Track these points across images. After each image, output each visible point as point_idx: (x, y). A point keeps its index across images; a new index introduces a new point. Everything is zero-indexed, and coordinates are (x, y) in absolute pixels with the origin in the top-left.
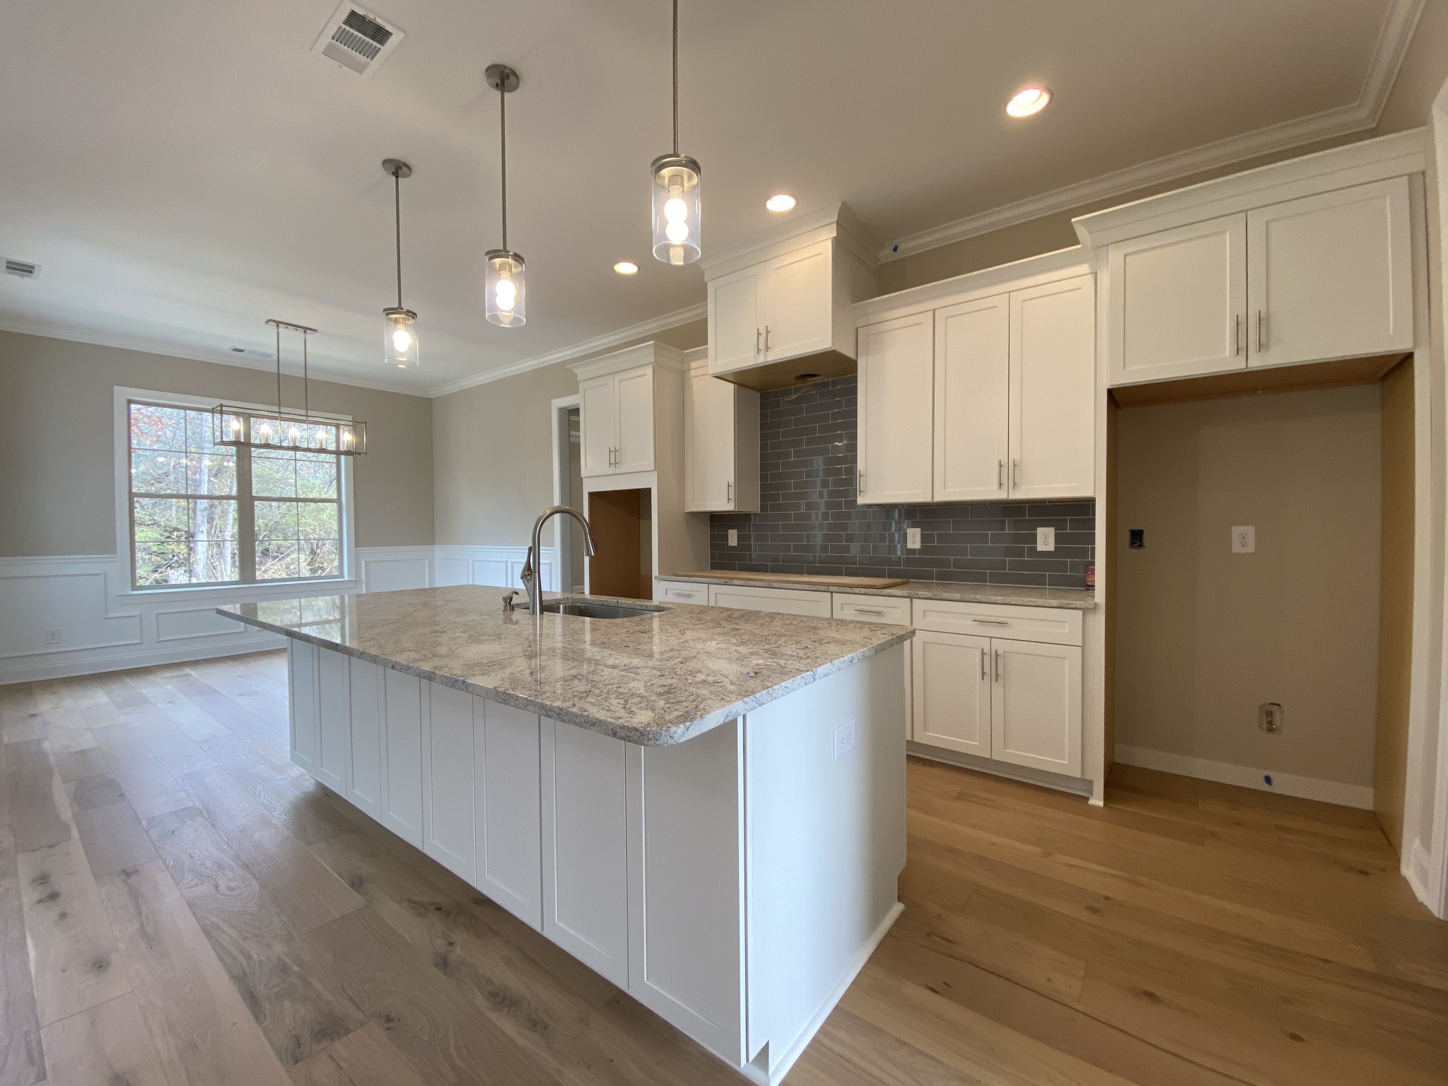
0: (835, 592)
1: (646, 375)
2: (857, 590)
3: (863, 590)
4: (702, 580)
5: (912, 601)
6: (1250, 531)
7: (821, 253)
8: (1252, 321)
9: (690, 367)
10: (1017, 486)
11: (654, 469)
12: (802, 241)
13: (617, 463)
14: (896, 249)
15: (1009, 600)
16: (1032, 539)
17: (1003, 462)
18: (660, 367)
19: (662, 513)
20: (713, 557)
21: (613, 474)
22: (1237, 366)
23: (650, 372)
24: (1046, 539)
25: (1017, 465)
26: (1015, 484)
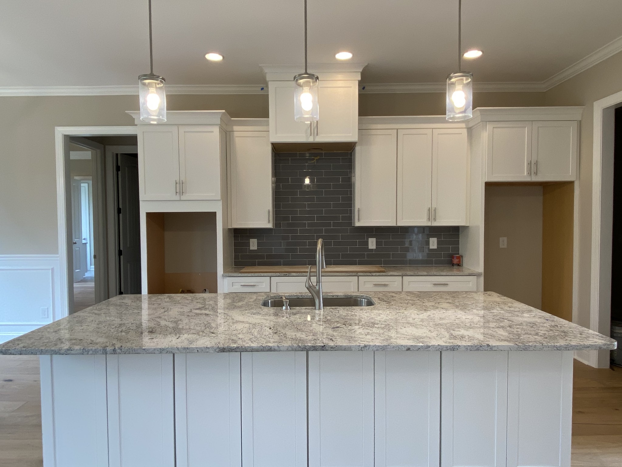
0: (360, 276)
1: (213, 132)
2: (374, 274)
3: (378, 274)
4: (265, 274)
5: (402, 278)
6: (505, 239)
7: (351, 87)
8: (533, 163)
9: (233, 129)
10: (435, 220)
11: (220, 199)
12: (340, 77)
13: (183, 193)
14: (364, 88)
15: (448, 274)
16: (428, 243)
17: (429, 208)
18: (221, 128)
19: (223, 229)
20: (236, 257)
21: (179, 200)
22: (528, 179)
23: (216, 130)
24: (433, 243)
25: (435, 210)
26: (434, 219)
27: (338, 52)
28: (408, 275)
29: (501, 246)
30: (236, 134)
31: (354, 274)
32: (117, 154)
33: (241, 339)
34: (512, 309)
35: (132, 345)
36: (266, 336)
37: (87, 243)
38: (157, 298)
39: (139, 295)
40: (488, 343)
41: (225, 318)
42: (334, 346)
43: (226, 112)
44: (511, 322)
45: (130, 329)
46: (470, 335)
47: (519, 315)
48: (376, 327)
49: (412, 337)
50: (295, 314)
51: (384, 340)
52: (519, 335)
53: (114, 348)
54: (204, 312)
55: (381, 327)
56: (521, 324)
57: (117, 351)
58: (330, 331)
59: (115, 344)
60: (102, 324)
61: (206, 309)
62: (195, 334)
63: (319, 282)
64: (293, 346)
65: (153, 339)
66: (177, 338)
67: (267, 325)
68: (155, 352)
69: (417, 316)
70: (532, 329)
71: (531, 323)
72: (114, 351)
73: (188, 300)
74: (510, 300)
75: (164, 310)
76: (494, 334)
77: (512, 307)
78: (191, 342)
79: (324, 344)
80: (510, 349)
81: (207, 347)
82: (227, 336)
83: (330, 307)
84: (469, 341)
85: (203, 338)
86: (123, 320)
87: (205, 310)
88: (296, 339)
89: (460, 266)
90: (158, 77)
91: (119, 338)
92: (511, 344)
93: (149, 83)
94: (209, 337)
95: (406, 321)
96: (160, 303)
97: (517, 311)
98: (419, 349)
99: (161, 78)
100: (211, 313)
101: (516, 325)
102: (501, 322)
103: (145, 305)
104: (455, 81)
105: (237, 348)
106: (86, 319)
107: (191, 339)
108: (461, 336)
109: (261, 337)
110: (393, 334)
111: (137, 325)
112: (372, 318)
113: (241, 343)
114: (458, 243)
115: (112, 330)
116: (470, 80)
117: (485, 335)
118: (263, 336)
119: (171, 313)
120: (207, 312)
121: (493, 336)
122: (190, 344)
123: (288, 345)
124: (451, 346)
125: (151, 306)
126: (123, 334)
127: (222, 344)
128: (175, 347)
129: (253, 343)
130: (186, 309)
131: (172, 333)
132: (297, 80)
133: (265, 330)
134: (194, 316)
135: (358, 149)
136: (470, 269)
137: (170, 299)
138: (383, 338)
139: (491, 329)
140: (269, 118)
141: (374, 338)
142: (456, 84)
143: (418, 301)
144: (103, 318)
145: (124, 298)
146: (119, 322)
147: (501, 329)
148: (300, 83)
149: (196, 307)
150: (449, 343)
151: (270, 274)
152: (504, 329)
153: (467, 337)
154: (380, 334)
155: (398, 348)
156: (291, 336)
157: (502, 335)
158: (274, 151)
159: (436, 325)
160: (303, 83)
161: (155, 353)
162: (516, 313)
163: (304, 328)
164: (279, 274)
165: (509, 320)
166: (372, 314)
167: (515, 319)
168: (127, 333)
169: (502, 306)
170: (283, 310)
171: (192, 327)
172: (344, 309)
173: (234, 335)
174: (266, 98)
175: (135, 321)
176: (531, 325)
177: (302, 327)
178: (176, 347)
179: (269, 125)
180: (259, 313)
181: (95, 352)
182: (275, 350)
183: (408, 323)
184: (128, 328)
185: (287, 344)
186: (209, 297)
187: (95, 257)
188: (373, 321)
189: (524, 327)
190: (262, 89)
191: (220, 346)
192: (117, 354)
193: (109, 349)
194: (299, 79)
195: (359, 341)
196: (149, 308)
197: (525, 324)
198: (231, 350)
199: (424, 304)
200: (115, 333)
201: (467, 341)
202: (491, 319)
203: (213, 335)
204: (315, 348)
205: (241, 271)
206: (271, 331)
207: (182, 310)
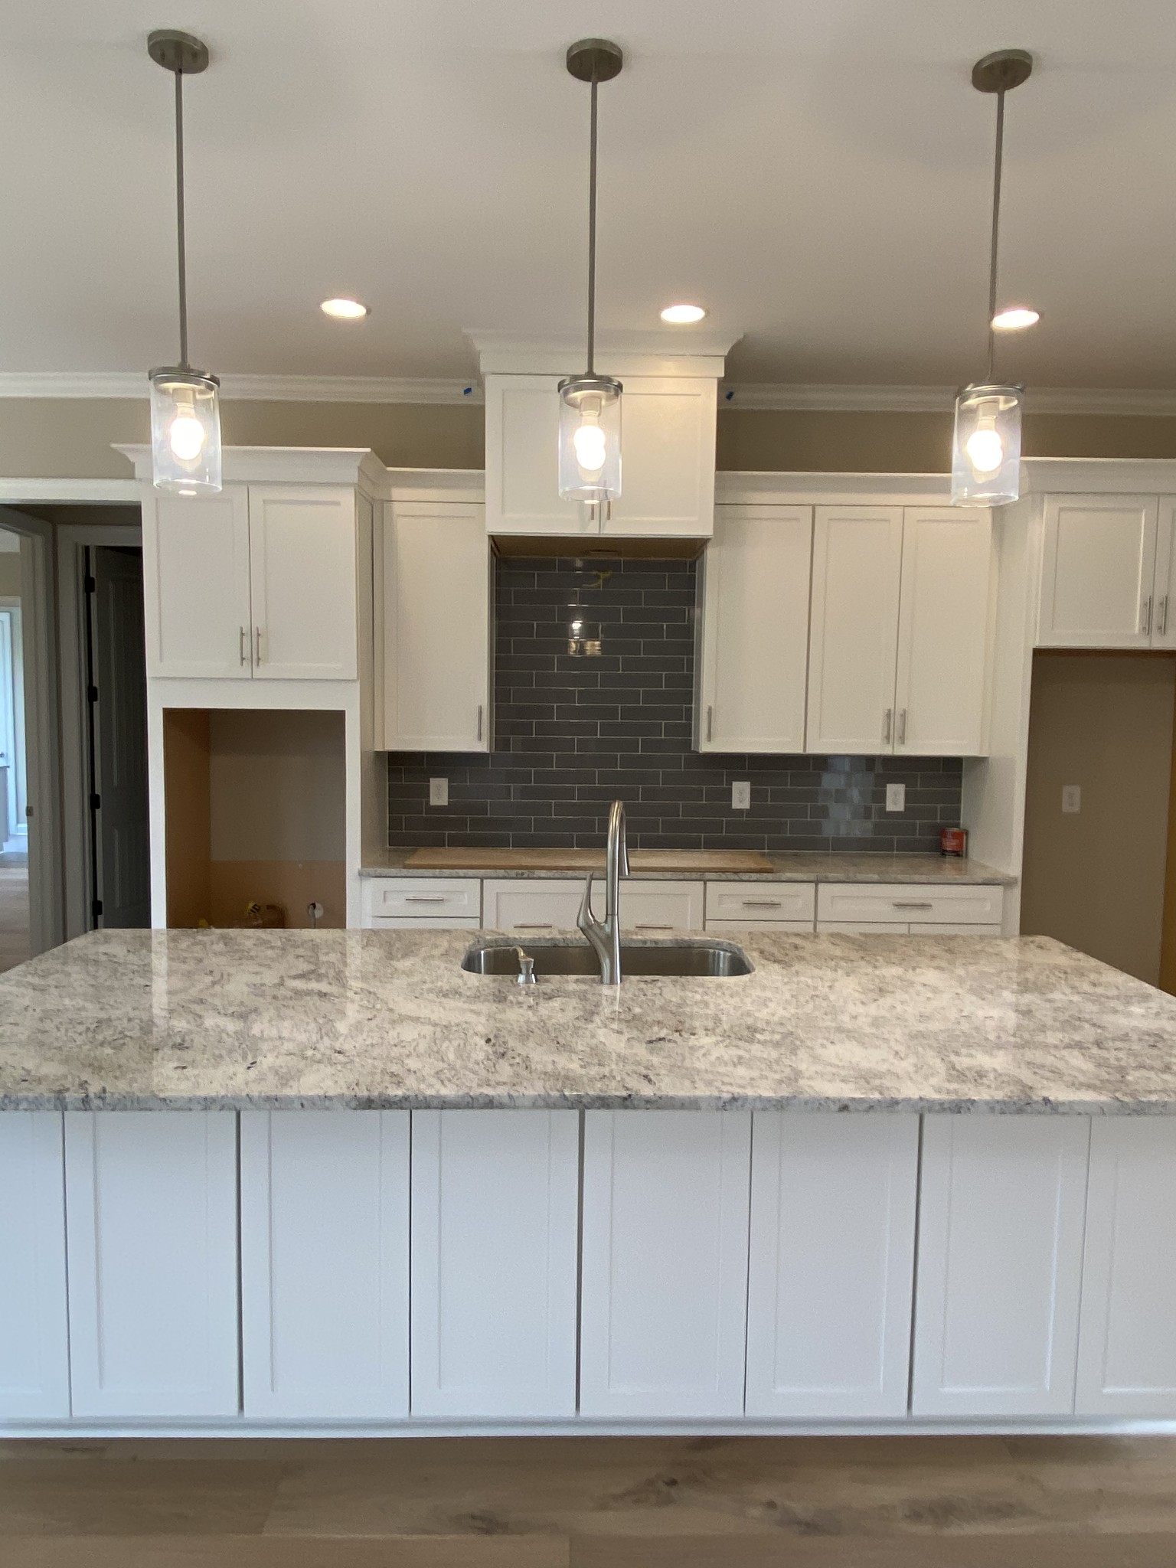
0: (708, 881)
2: (745, 876)
3: (754, 876)
4: (471, 872)
6: (1076, 790)
7: (699, 395)
8: (1156, 603)
9: (390, 496)
10: (902, 740)
11: (356, 678)
12: (669, 367)
13: (259, 659)
14: (730, 396)
15: (932, 879)
16: (881, 797)
17: (889, 711)
18: (360, 493)
19: (363, 754)
20: (394, 824)
21: (247, 679)
22: (1143, 644)
23: (347, 500)
24: (895, 798)
25: (904, 715)
26: (900, 738)
27: (668, 306)
28: (831, 880)
29: (1066, 808)
30: (397, 508)
31: (694, 876)
32: (87, 549)
33: (415, 1072)
34: (1099, 990)
35: (131, 1086)
36: (478, 1064)
37: (8, 767)
38: (192, 940)
39: (144, 931)
40: (1046, 1094)
41: (371, 1006)
42: (654, 1099)
43: (374, 454)
44: (1099, 1031)
45: (127, 1036)
46: (998, 1068)
47: (1120, 1007)
48: (759, 1042)
49: (852, 1072)
50: (549, 997)
51: (780, 1082)
52: (1122, 1071)
53: (84, 1095)
54: (314, 985)
55: (771, 1041)
56: (1125, 1038)
57: (91, 1104)
58: (641, 1051)
59: (86, 1082)
60: (51, 1020)
61: (320, 978)
62: (294, 1054)
63: (613, 915)
64: (549, 1095)
65: (184, 1068)
66: (249, 1068)
67: (480, 1029)
68: (192, 1106)
69: (861, 1009)
70: (1154, 1052)
71: (1149, 1035)
72: (85, 1103)
73: (272, 948)
74: (1093, 962)
75: (210, 978)
76: (1060, 1065)
77: (1100, 984)
78: (285, 1079)
79: (629, 1092)
80: (1102, 1110)
81: (326, 1097)
82: (376, 1063)
83: (638, 977)
84: (997, 1089)
85: (315, 1067)
86: (107, 1007)
87: (318, 981)
88: (556, 1076)
89: (962, 856)
90: (200, 374)
91: (96, 1064)
92: (1103, 1098)
93: (175, 390)
94: (331, 1065)
95: (833, 1025)
96: (201, 955)
97: (1112, 998)
98: (871, 1107)
99: (208, 376)
100: (333, 989)
101: (1114, 1039)
102: (1075, 1029)
103: (160, 962)
104: (978, 405)
105: (404, 1101)
106: (9, 1005)
107: (284, 1070)
108: (977, 1072)
109: (466, 1068)
110: (803, 1062)
111: (143, 1025)
112: (749, 1014)
113: (415, 1086)
114: (957, 798)
115: (79, 1040)
116: (1016, 402)
117: (1037, 1068)
118: (470, 1065)
119: (227, 987)
120: (323, 987)
121: (1057, 1074)
122: (282, 1084)
123: (536, 1093)
124: (952, 1101)
125: (176, 965)
126: (108, 1051)
127: (365, 1088)
128: (244, 1094)
129: (445, 1086)
130: (269, 978)
131: (236, 1050)
132: (566, 393)
133: (476, 1045)
134: (291, 998)
135: (711, 554)
136: (987, 867)
137: (225, 944)
138: (777, 1076)
139: (1052, 1051)
140: (483, 468)
141: (755, 1074)
142: (980, 412)
143: (863, 963)
144: (51, 1001)
145: (107, 940)
146: (95, 1015)
147: (1076, 1052)
148: (576, 398)
149: (294, 972)
150: (948, 1092)
151: (482, 872)
152: (1083, 1051)
153: (991, 1076)
154: (770, 1062)
155: (819, 1105)
156: (544, 1066)
157: (1080, 1070)
158: (495, 554)
159: (913, 1037)
160: (581, 400)
161: (191, 1110)
162: (1113, 1004)
163: (574, 1040)
164: (503, 871)
165: (1094, 1025)
166: (748, 1000)
167: (1108, 1019)
168: (118, 1048)
169: (1075, 980)
170: (518, 985)
171: (285, 1034)
172: (674, 982)
173: (394, 1061)
174: (477, 415)
175: (137, 1013)
176: (1151, 1041)
177: (569, 1038)
178: (248, 1095)
179: (483, 488)
180: (457, 993)
181: (36, 1105)
182: (502, 1106)
183: (839, 1030)
184: (120, 1033)
185: (533, 1089)
186: (326, 941)
187: (29, 812)
188: (750, 1021)
189: (1136, 1046)
190: (468, 391)
191: (359, 1094)
192: (91, 1109)
193: (73, 1096)
194: (571, 390)
195: (718, 1084)
196: (170, 973)
197: (1135, 1037)
198: (388, 1104)
199: (877, 972)
200: (87, 1047)
201: (993, 1086)
202: (1049, 1022)
203: (340, 1057)
204: (604, 1102)
205: (407, 862)
206: (488, 1048)
207: (257, 980)
